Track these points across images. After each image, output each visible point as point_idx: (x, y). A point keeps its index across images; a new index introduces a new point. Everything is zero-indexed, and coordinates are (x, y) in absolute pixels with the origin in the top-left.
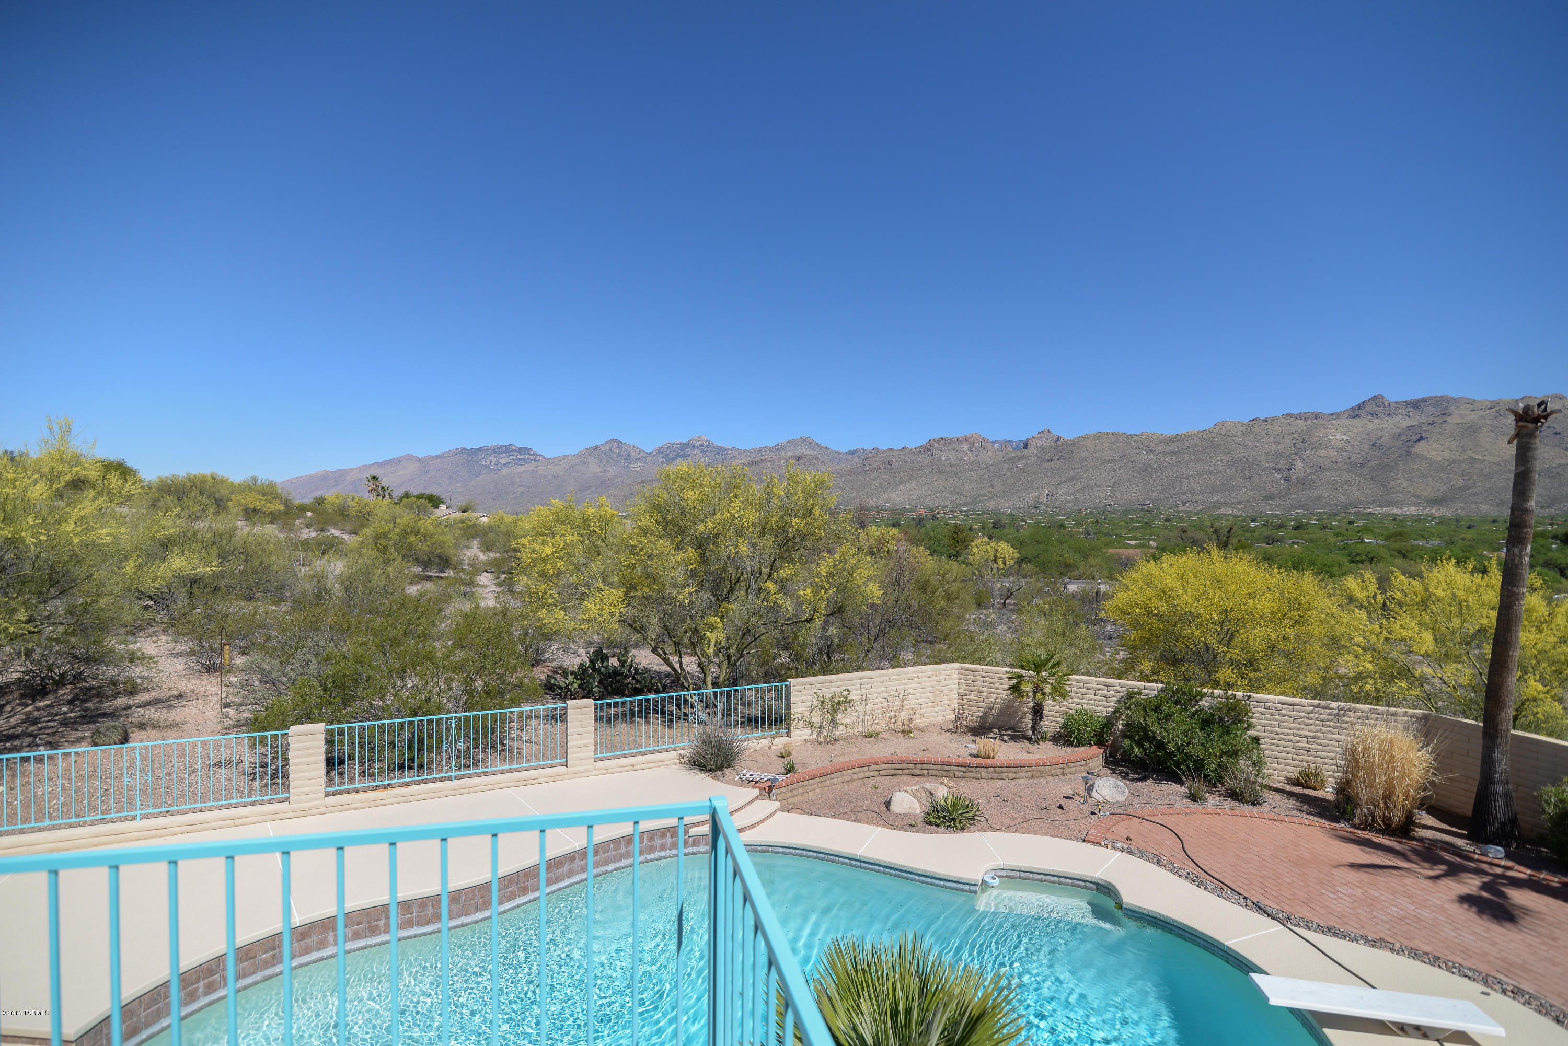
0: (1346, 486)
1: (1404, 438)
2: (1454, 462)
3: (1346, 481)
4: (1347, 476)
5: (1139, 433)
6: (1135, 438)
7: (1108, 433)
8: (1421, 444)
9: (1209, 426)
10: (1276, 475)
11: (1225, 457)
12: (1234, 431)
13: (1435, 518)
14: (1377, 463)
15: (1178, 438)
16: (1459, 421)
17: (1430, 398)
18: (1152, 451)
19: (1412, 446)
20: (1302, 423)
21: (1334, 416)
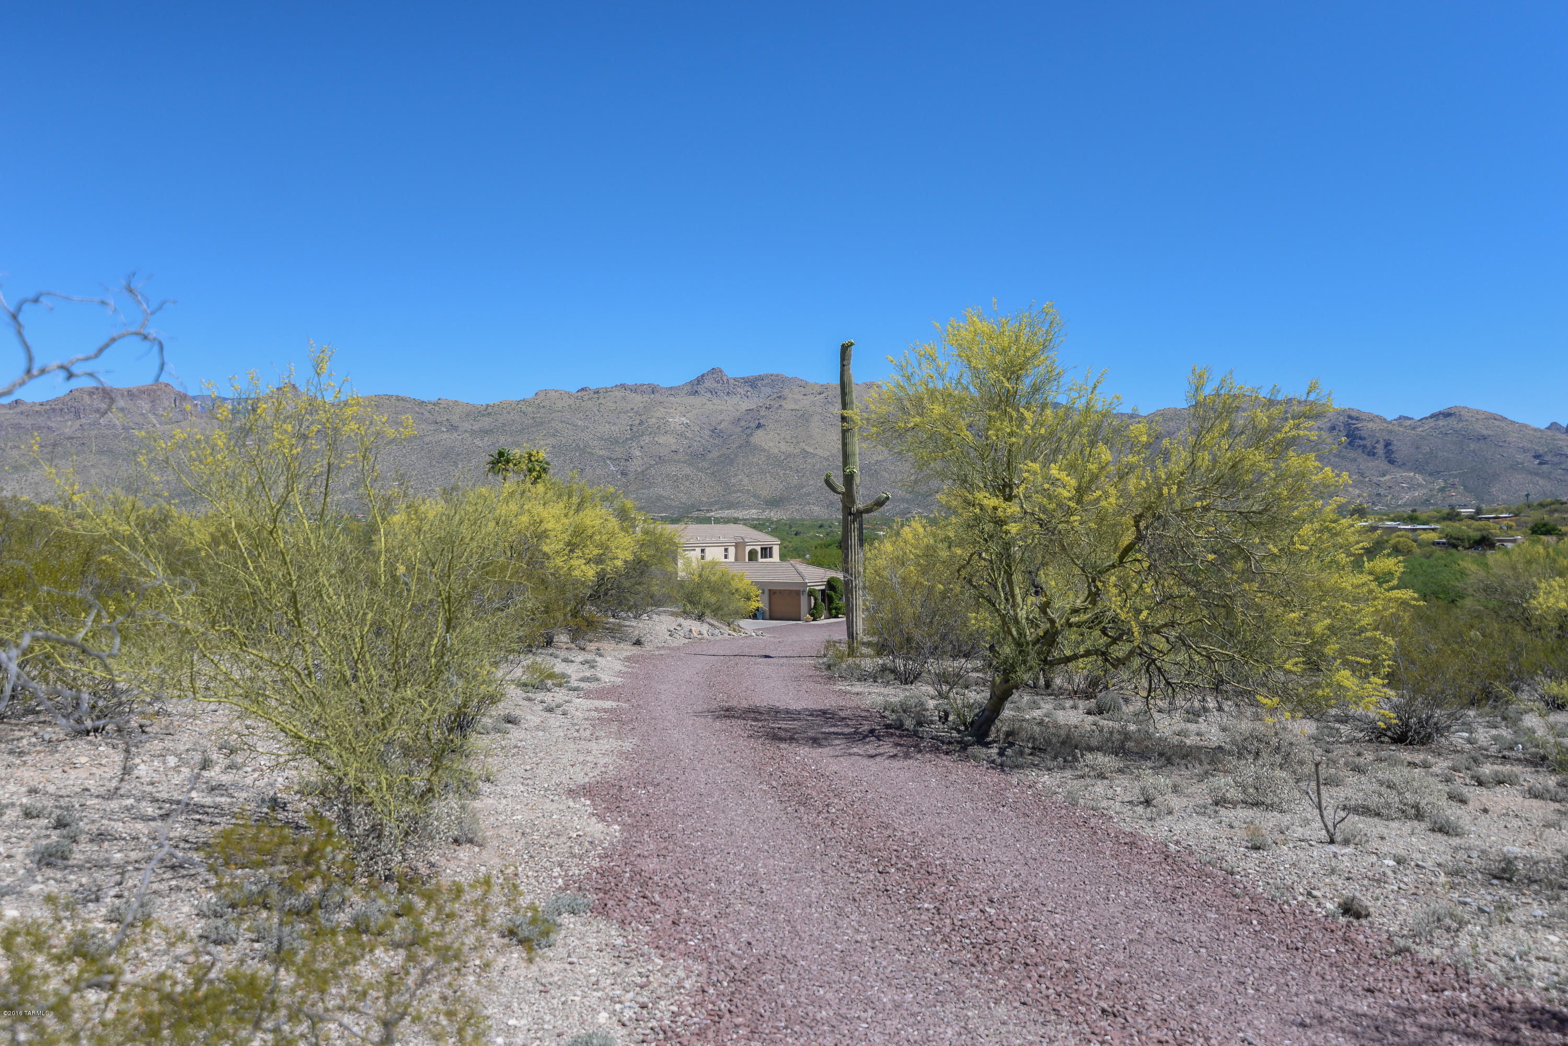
0: (687, 483)
1: (743, 423)
2: (789, 456)
3: (687, 477)
4: (688, 470)
5: (434, 399)
6: (430, 407)
7: (389, 397)
8: (760, 432)
9: (529, 395)
10: (612, 468)
11: (551, 441)
12: (559, 405)
13: (772, 523)
14: (717, 454)
15: (490, 410)
16: (793, 407)
17: (767, 376)
18: (453, 428)
19: (751, 434)
20: (638, 398)
21: (673, 391)
